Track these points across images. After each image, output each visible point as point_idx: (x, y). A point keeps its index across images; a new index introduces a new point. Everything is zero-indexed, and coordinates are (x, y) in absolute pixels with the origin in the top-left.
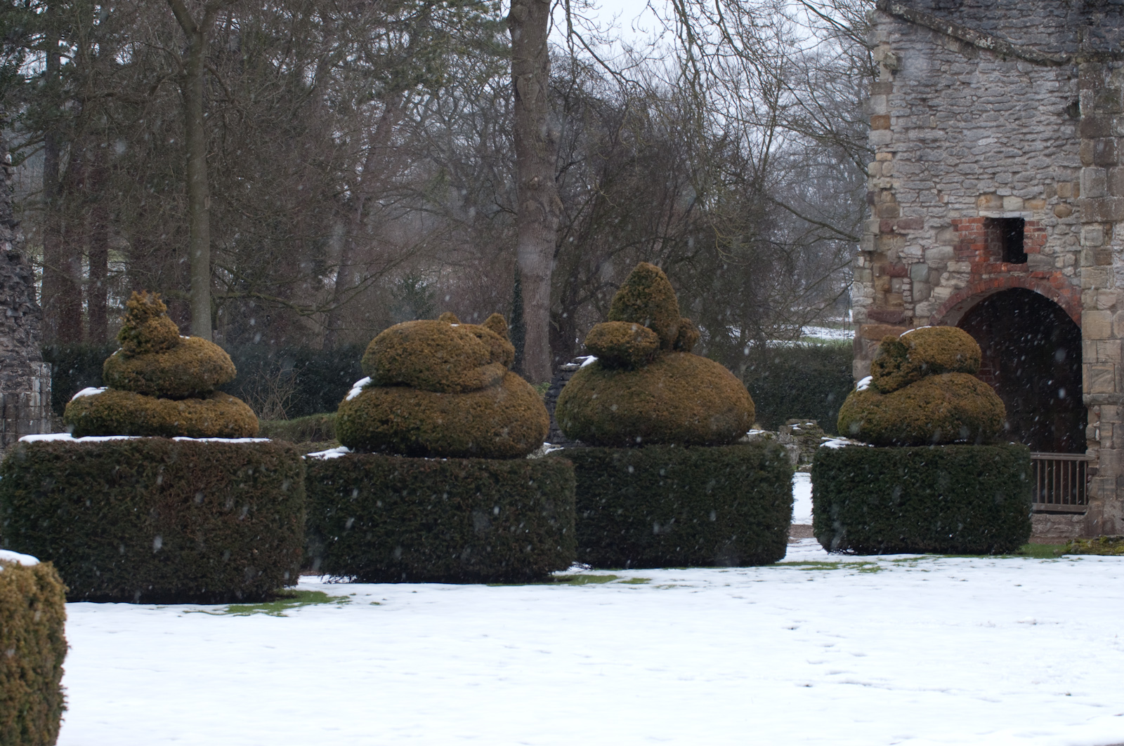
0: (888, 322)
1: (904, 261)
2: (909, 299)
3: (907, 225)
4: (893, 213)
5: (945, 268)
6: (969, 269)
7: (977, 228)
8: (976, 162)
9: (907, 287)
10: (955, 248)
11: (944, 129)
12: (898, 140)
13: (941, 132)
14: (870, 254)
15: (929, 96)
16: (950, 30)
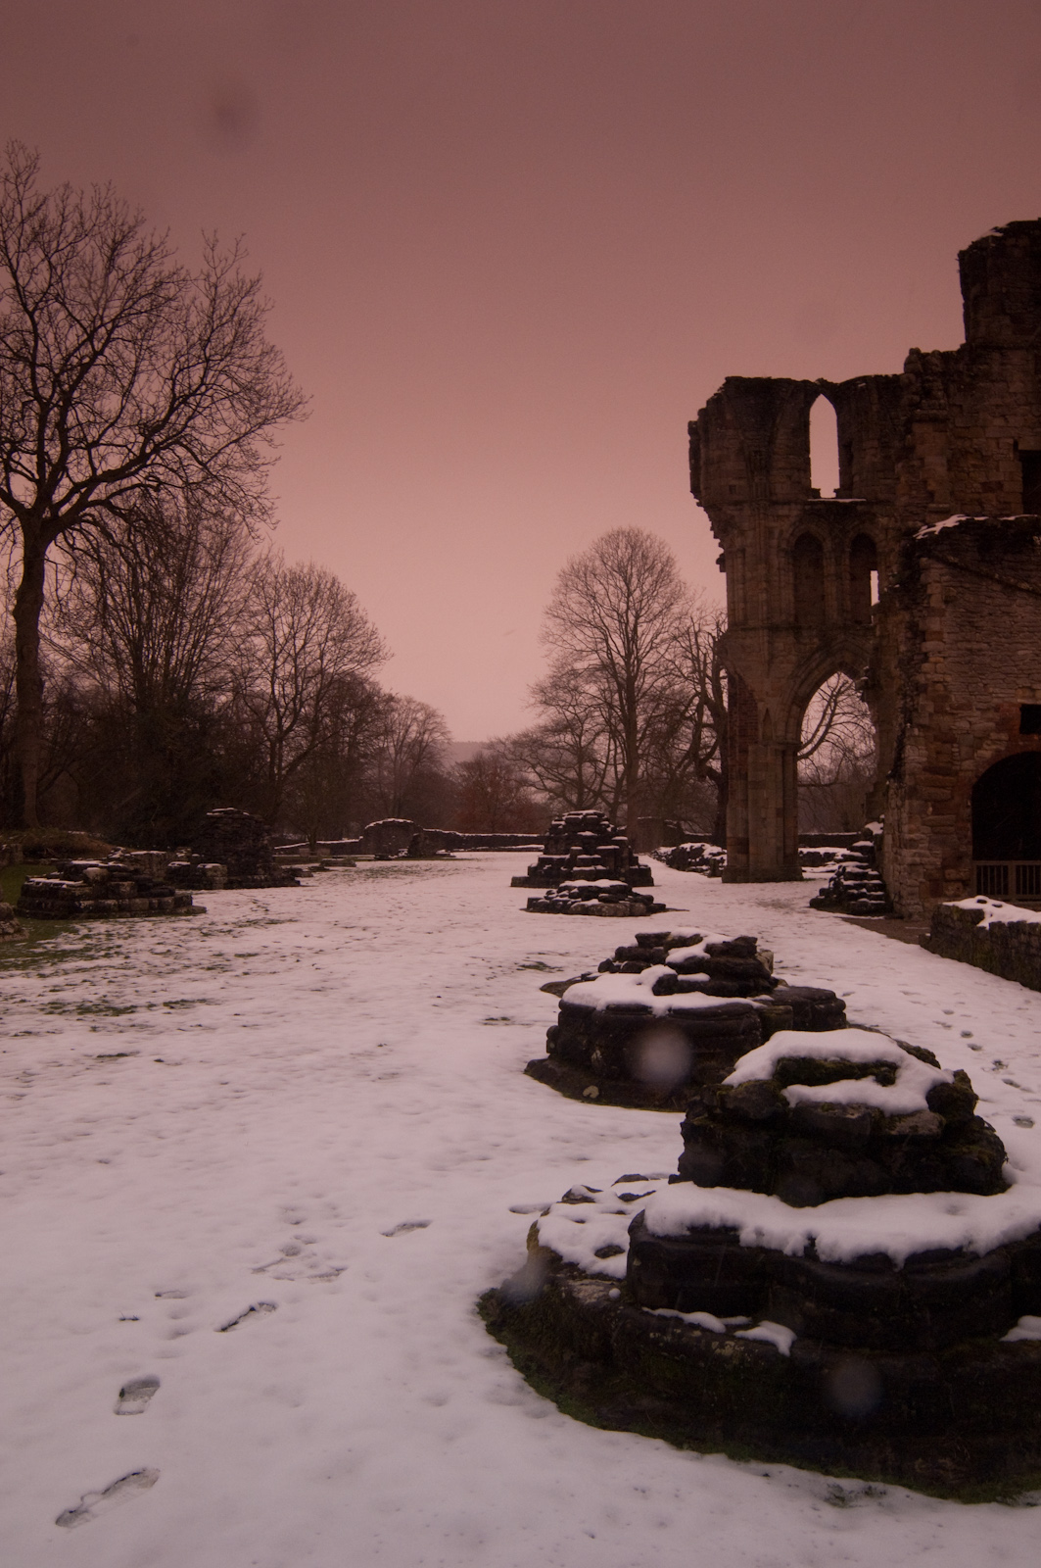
0: (939, 774)
1: (954, 732)
2: (958, 758)
3: (960, 707)
4: (946, 698)
5: (989, 735)
6: (1007, 738)
7: (1016, 712)
8: (1016, 666)
9: (957, 750)
10: (997, 724)
11: (988, 643)
12: (949, 649)
13: (986, 645)
14: (921, 727)
15: (975, 620)
16: (997, 576)
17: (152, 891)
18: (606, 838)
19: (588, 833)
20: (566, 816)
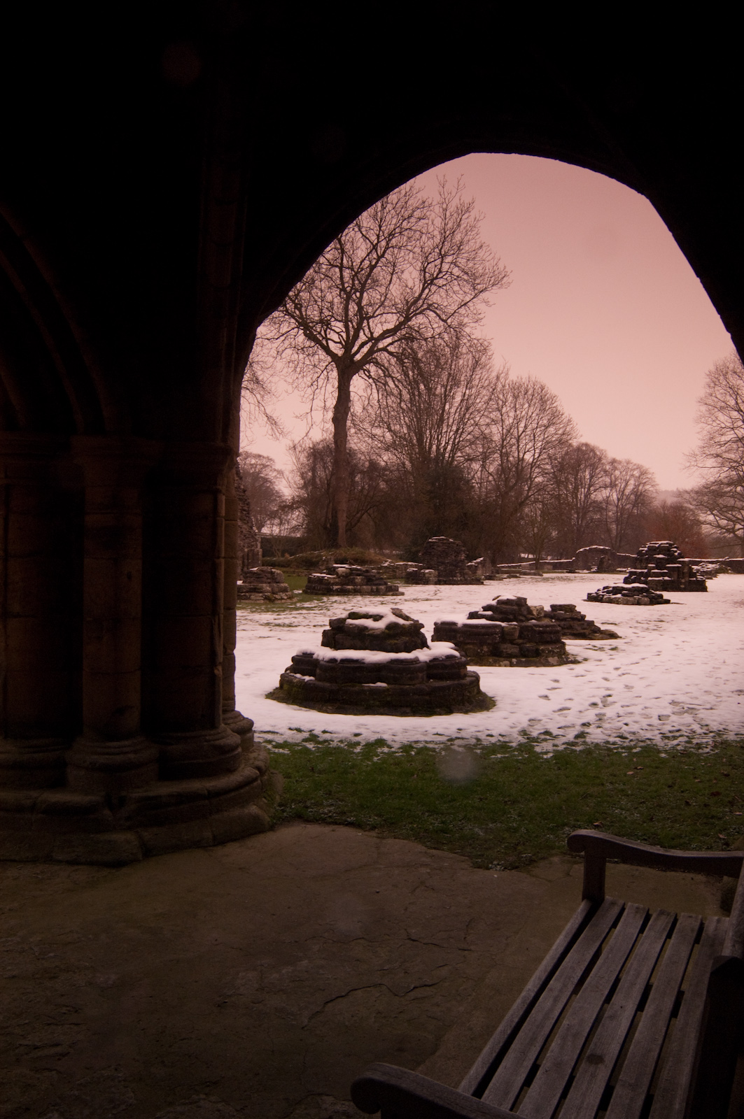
17: (375, 582)
18: (674, 560)
19: (661, 556)
20: (648, 544)
